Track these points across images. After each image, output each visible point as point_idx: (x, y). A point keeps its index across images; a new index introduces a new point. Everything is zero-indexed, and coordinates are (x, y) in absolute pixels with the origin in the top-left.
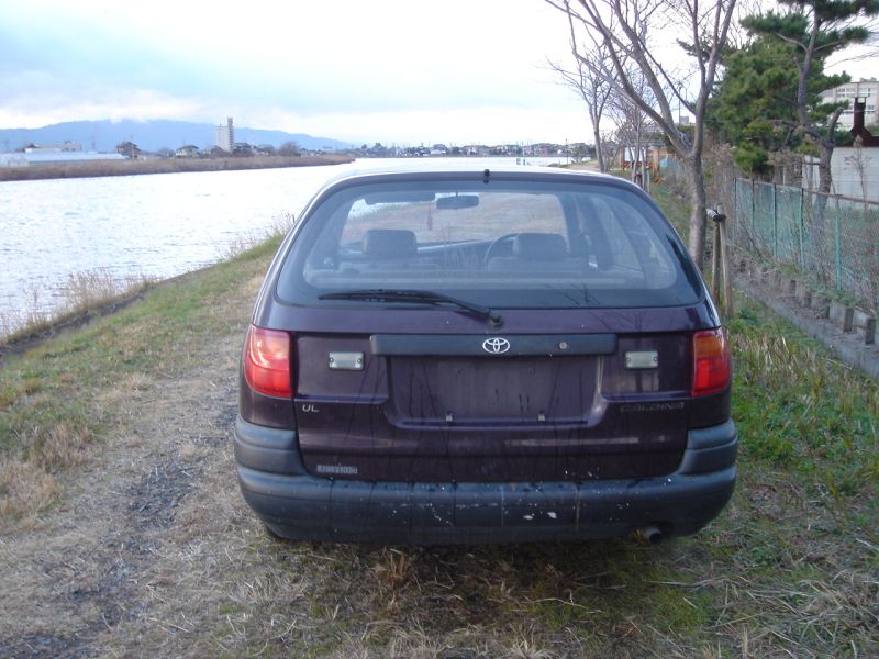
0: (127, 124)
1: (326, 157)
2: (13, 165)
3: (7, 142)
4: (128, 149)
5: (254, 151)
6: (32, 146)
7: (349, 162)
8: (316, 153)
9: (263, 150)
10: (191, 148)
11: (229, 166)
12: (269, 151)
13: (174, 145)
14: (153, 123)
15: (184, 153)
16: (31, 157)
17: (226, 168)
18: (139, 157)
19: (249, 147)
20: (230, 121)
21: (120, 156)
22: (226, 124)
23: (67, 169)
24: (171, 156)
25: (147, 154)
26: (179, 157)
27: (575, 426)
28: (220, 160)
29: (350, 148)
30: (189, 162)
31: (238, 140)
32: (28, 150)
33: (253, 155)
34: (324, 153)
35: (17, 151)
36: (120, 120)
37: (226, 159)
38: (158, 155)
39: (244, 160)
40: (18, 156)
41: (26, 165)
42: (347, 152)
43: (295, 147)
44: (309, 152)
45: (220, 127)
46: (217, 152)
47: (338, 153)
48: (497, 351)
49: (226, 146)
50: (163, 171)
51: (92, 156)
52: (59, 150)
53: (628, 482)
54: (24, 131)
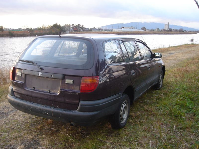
0: (145, 23)
1: (190, 32)
2: (119, 31)
3: (118, 26)
4: (144, 29)
5: (173, 30)
6: (123, 27)
7: (195, 34)
8: (188, 31)
9: (175, 30)
10: (158, 29)
11: (166, 33)
12: (176, 30)
13: (155, 28)
14: (151, 23)
15: (157, 30)
16: (123, 30)
17: (165, 34)
18: (146, 31)
19: (172, 29)
20: (168, 23)
21: (142, 30)
22: (167, 24)
23: (129, 33)
24: (153, 31)
25: (148, 30)
26: (155, 31)
27: (54, 95)
28: (164, 32)
29: (197, 30)
30: (156, 32)
31: (170, 27)
32: (122, 28)
33: (172, 31)
34: (190, 31)
35: (120, 28)
36: (144, 22)
37: (165, 32)
38: (150, 30)
39: (170, 32)
40: (120, 29)
41: (121, 31)
42: (196, 31)
43: (182, 30)
44: (186, 31)
45: (166, 25)
46: (164, 30)
47: (194, 32)
48: (40, 75)
49: (167, 29)
50: (150, 34)
51: (135, 30)
52: (129, 28)
53: (64, 110)
54: (123, 24)
